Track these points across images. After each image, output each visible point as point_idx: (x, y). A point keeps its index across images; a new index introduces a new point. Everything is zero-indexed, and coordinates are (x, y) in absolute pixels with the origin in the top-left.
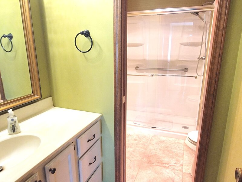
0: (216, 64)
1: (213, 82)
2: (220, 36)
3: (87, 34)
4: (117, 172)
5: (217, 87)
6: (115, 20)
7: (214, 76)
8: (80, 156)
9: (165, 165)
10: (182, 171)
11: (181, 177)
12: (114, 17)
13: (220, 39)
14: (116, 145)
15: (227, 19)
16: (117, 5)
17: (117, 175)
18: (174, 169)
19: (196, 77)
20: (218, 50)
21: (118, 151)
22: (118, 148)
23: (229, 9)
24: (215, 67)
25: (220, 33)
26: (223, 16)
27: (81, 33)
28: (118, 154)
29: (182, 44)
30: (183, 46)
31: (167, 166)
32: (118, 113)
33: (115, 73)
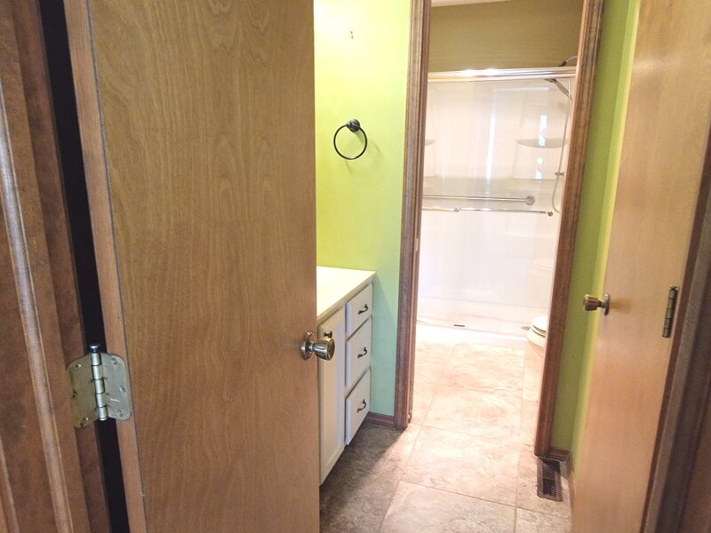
0: (575, 179)
1: (572, 209)
2: (580, 136)
3: (355, 127)
4: (401, 385)
5: (578, 217)
6: (408, 104)
7: (573, 198)
8: (350, 334)
9: (485, 389)
10: (522, 398)
11: (519, 406)
12: (408, 100)
13: (580, 140)
14: (400, 329)
15: (591, 110)
16: (414, 81)
17: (400, 390)
18: (504, 395)
19: (550, 214)
20: (578, 159)
21: (403, 341)
22: (403, 336)
23: (593, 95)
24: (574, 185)
25: (581, 131)
26: (584, 106)
27: (347, 126)
28: (402, 346)
29: (521, 142)
30: (524, 147)
31: (491, 390)
32: (406, 267)
33: (404, 196)
